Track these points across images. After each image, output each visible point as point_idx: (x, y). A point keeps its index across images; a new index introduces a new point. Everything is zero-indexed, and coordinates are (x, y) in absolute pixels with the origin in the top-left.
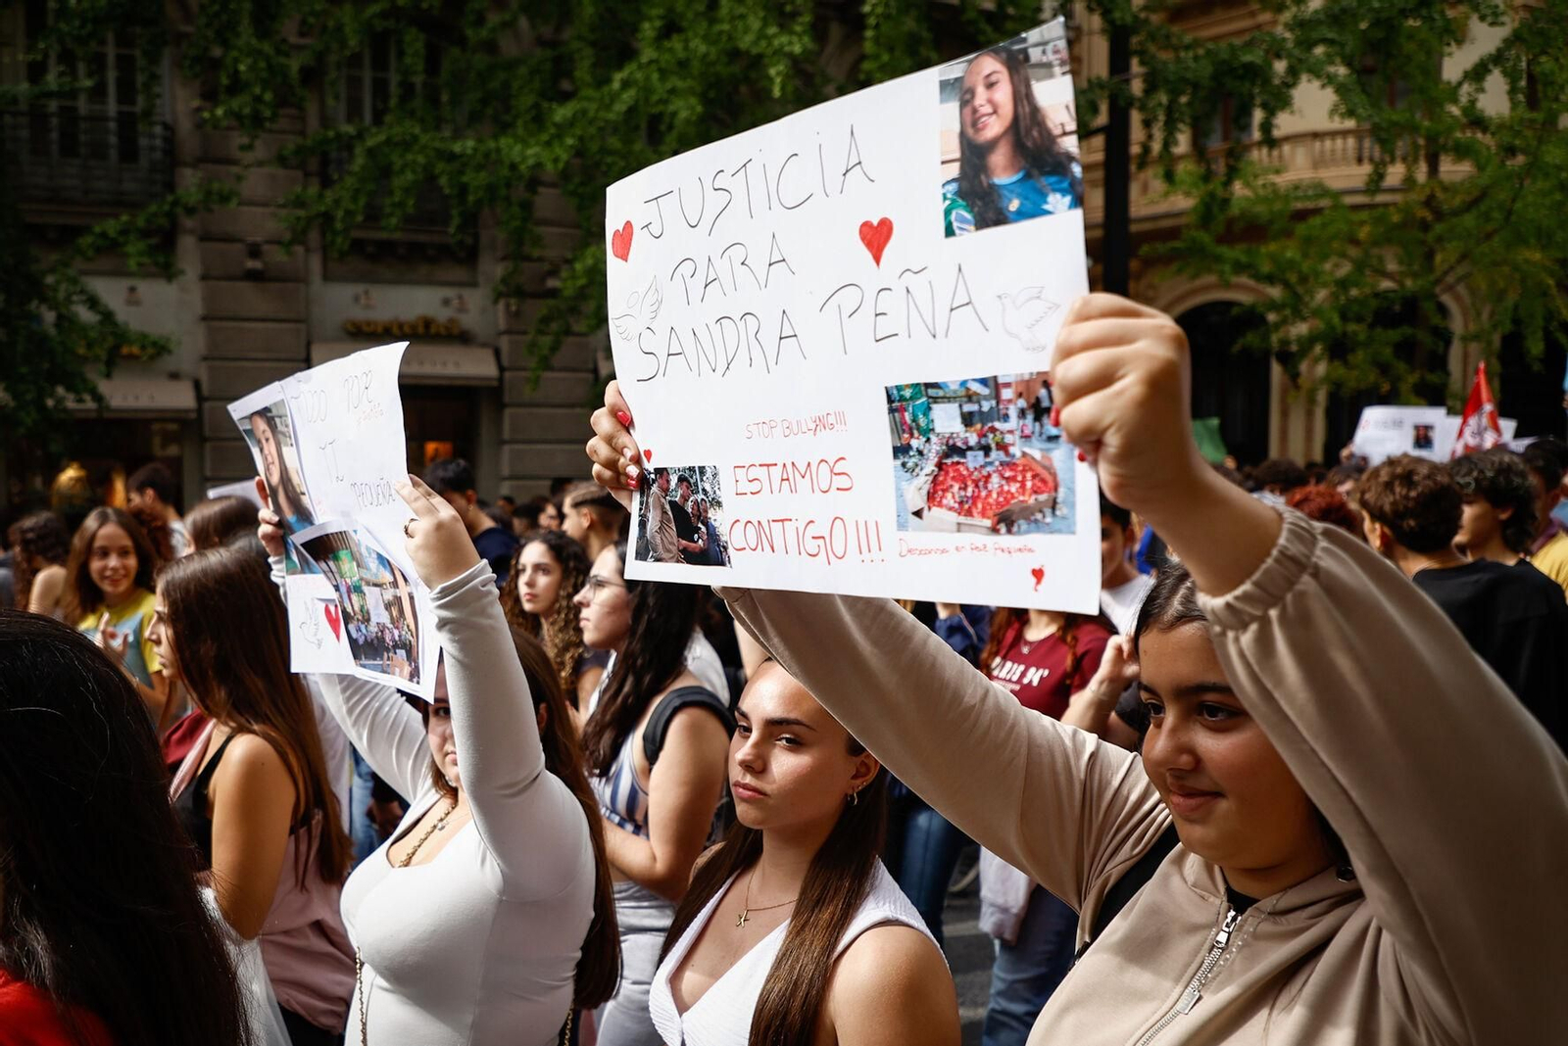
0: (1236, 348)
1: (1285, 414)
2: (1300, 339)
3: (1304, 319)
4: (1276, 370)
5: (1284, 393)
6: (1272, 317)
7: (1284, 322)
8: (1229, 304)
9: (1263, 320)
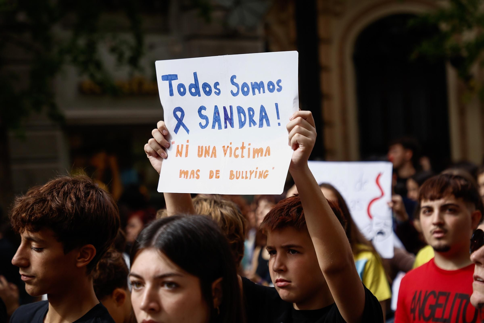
0: (413, 56)
1: (462, 112)
2: (468, 46)
3: (470, 27)
4: (452, 74)
5: (460, 93)
6: (444, 26)
7: (456, 30)
8: (405, 17)
9: (435, 29)
